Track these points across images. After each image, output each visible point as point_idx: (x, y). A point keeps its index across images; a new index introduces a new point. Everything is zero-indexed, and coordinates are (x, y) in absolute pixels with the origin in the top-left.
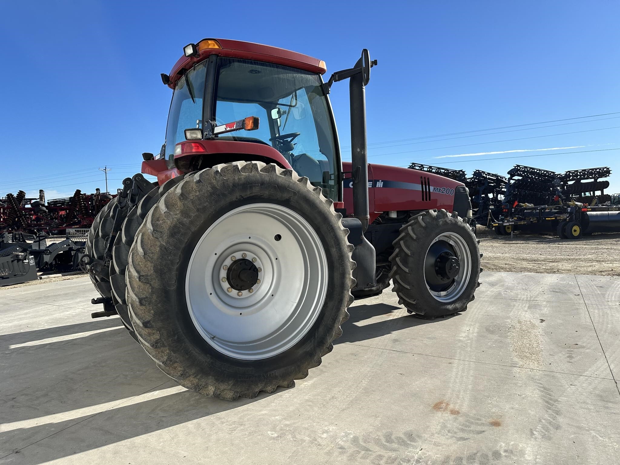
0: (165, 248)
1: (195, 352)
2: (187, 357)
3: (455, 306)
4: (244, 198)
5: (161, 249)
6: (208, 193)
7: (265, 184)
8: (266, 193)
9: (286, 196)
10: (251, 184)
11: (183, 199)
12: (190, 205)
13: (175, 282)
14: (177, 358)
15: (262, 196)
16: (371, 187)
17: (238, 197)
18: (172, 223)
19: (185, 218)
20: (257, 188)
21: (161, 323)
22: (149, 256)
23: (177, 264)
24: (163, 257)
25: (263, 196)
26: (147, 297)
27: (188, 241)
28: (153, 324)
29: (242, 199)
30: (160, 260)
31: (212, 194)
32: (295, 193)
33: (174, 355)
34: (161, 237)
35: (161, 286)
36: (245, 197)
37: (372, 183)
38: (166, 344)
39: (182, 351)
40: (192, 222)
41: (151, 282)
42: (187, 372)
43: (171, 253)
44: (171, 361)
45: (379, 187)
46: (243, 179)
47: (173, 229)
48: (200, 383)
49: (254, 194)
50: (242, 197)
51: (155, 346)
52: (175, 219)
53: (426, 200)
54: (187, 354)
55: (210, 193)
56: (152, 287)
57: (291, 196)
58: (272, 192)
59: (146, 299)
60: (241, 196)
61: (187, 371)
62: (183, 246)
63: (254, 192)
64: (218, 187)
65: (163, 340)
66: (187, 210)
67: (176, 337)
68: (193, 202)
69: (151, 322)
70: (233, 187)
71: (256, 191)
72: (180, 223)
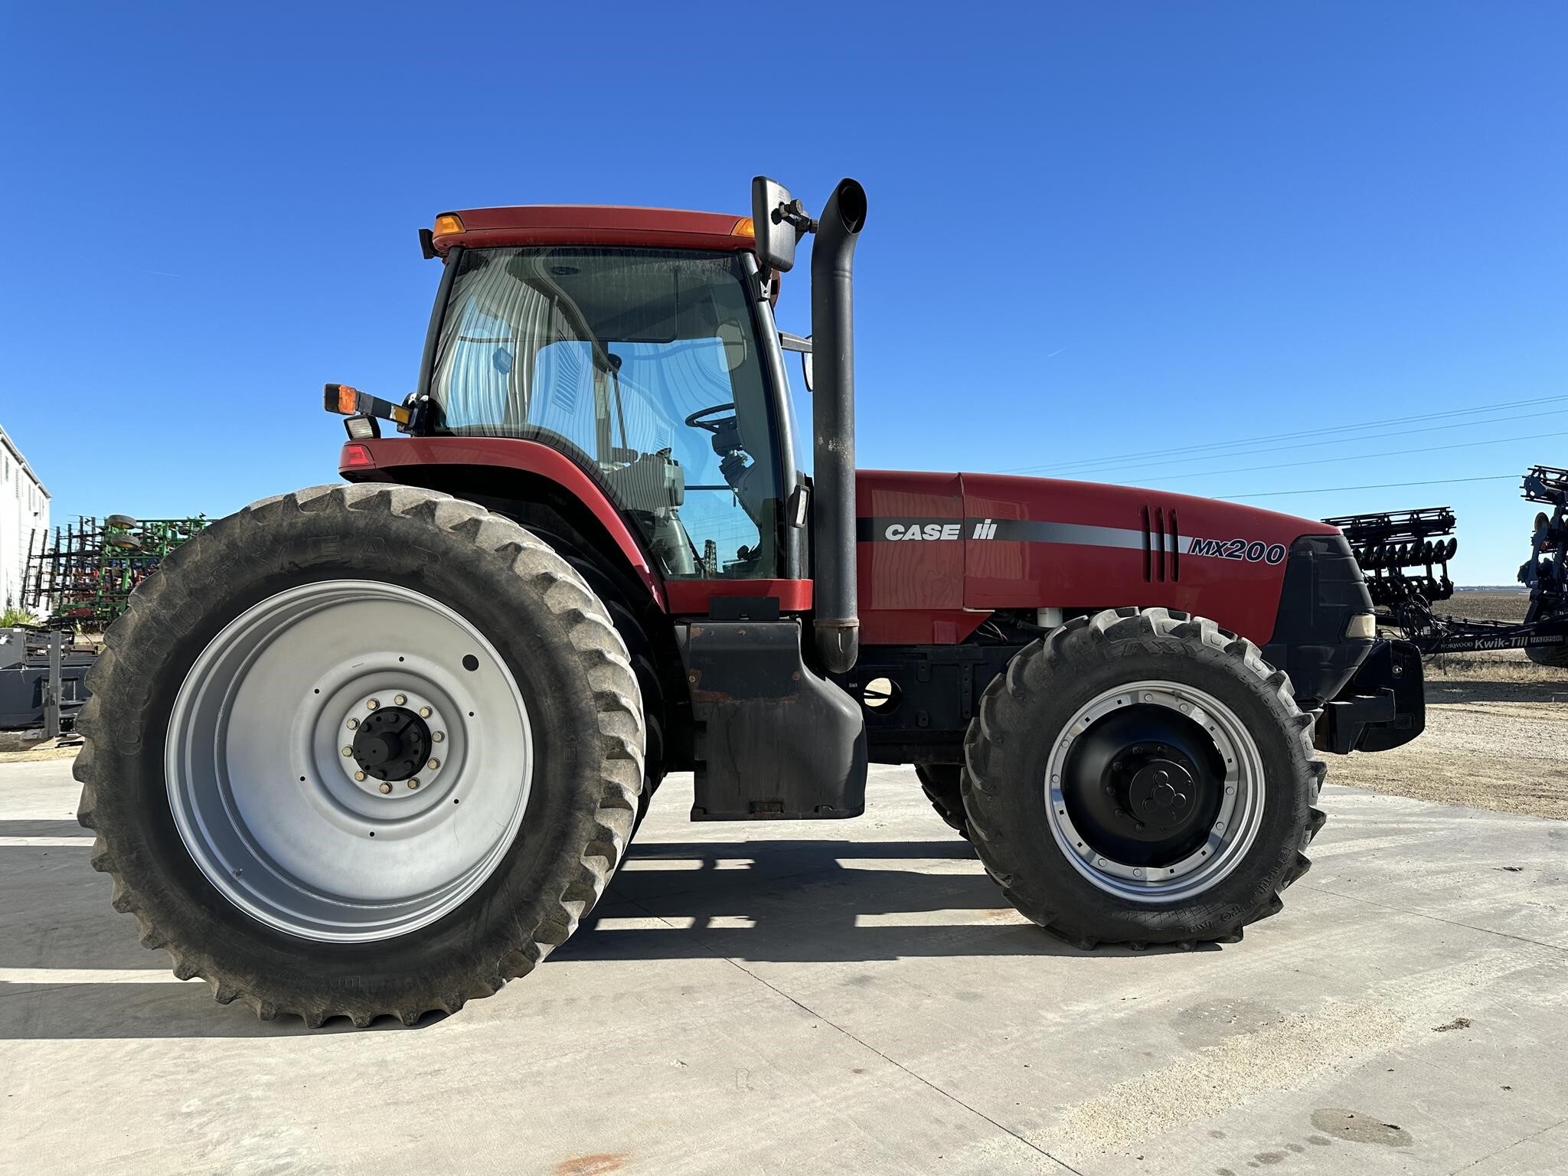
0: (122, 670)
1: (176, 894)
2: (156, 901)
3: (1175, 917)
4: (300, 568)
5: (115, 670)
6: (218, 556)
7: (353, 536)
8: (357, 556)
9: (410, 563)
10: (317, 536)
11: (167, 569)
12: (179, 583)
13: (139, 741)
14: (139, 901)
15: (346, 563)
16: (956, 537)
17: (287, 566)
18: (140, 619)
19: (164, 608)
20: (332, 545)
21: (109, 822)
22: (94, 682)
23: (144, 704)
24: (116, 687)
25: (349, 564)
26: (87, 765)
27: (168, 657)
28: (96, 821)
29: (297, 569)
30: (111, 693)
31: (223, 559)
32: (433, 558)
33: (133, 892)
34: (119, 646)
35: (108, 746)
36: (302, 566)
37: (958, 527)
38: (118, 866)
39: (147, 887)
40: (176, 619)
41: (94, 735)
42: (159, 934)
43: (130, 679)
44: (128, 903)
45: (983, 537)
46: (300, 525)
47: (141, 630)
48: (187, 964)
49: (325, 560)
50: (296, 565)
51: (98, 866)
52: (147, 611)
53: (1161, 576)
54: (156, 895)
55: (221, 555)
56: (96, 746)
57: (425, 565)
58: (374, 555)
59: (85, 769)
60: (293, 562)
61: (160, 931)
62: (158, 666)
63: (324, 554)
64: (240, 544)
65: (113, 857)
66: (170, 591)
67: (134, 856)
68: (185, 577)
69: (93, 816)
70: (272, 543)
71: (330, 551)
72: (153, 618)
